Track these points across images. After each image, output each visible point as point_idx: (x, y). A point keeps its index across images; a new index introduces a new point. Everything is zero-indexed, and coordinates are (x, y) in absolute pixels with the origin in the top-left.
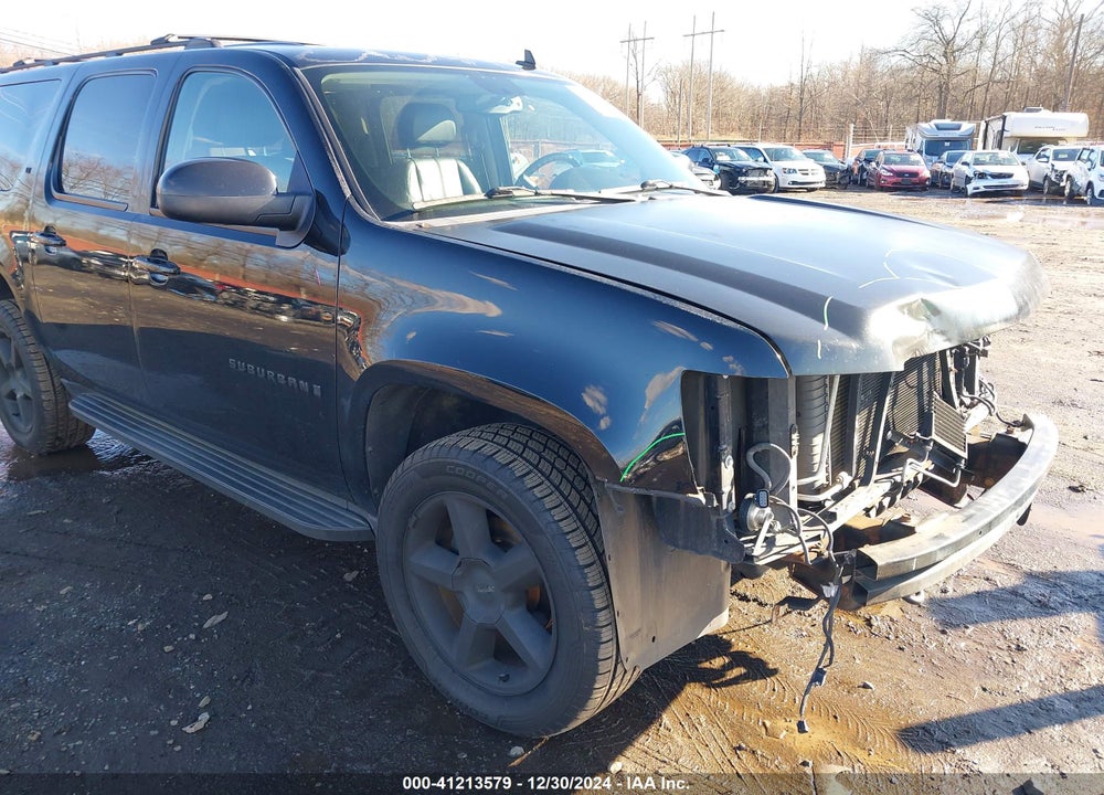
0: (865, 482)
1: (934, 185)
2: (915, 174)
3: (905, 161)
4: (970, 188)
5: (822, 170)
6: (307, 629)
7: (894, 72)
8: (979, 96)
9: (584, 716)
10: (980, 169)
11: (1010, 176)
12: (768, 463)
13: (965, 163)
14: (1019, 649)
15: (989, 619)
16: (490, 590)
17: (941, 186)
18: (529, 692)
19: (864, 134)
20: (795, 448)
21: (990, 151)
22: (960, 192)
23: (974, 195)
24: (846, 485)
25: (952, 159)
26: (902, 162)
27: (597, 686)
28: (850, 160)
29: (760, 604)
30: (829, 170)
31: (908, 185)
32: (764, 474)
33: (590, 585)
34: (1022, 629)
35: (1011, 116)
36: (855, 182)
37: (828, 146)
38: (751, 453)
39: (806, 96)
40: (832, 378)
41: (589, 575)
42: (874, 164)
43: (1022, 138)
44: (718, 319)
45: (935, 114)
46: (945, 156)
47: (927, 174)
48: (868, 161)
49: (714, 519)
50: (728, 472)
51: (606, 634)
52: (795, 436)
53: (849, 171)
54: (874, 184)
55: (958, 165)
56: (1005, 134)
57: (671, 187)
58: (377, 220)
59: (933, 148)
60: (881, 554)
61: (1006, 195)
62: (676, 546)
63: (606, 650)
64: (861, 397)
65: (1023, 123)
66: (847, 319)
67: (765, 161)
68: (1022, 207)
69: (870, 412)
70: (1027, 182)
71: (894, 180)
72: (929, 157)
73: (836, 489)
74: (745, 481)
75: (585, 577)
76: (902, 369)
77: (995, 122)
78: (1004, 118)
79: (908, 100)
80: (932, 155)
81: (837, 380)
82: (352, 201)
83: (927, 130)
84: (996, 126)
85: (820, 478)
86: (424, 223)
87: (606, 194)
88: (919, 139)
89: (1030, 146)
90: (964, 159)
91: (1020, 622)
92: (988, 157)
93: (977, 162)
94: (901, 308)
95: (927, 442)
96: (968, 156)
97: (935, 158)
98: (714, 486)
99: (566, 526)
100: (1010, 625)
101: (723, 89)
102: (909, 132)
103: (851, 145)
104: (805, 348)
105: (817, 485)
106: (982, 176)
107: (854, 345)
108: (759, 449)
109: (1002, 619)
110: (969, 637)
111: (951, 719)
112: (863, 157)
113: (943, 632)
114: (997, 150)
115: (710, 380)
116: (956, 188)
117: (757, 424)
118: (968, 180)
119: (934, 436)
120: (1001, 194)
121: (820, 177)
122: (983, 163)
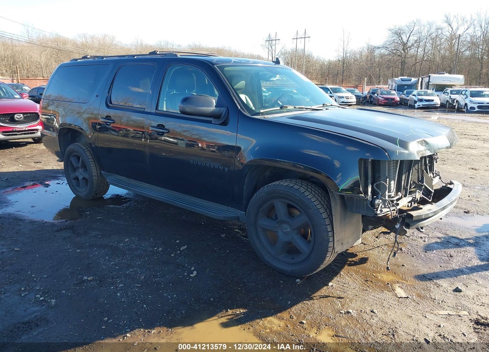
0: (405, 196)
1: (401, 104)
2: (393, 99)
3: (389, 93)
4: (416, 105)
5: (354, 97)
6: (216, 250)
7: (382, 56)
8: (418, 66)
9: (322, 267)
10: (420, 97)
11: (433, 101)
12: (380, 188)
13: (414, 95)
14: (451, 256)
15: (441, 249)
16: (288, 230)
17: (404, 104)
18: (302, 261)
19: (370, 83)
20: (388, 183)
21: (424, 90)
22: (412, 107)
23: (418, 108)
24: (400, 196)
25: (408, 93)
26: (387, 94)
27: (327, 256)
28: (366, 92)
29: (364, 244)
30: (357, 97)
31: (390, 103)
32: (379, 191)
33: (326, 224)
34: (452, 251)
35: (433, 76)
36: (368, 102)
37: (356, 87)
38: (375, 185)
39: (345, 65)
40: (398, 161)
42: (376, 95)
43: (437, 85)
44: (369, 144)
45: (399, 73)
46: (405, 92)
47: (398, 99)
48: (374, 93)
49: (365, 203)
50: (370, 189)
51: (331, 239)
52: (388, 180)
53: (366, 97)
54: (376, 103)
55: (411, 96)
56: (430, 83)
57: (331, 105)
58: (249, 115)
59: (400, 88)
60: (414, 213)
61: (431, 109)
62: (353, 212)
63: (331, 244)
64: (404, 170)
65: (437, 78)
66: (404, 144)
67: (331, 93)
68: (438, 114)
69: (418, 166)
70: (439, 103)
71: (385, 101)
72: (398, 92)
73: (398, 197)
74: (374, 193)
75: (325, 221)
76: (419, 159)
77: (425, 78)
78: (429, 77)
79: (388, 68)
80: (400, 91)
81: (399, 161)
82: (241, 109)
83: (397, 81)
84: (426, 80)
85: (393, 194)
86: (266, 116)
87: (314, 107)
88: (394, 85)
89: (441, 88)
90: (414, 93)
91: (450, 249)
92: (423, 93)
93: (419, 95)
94: (418, 142)
95: (422, 186)
96: (415, 92)
97: (401, 93)
98: (366, 193)
99: (319, 207)
100: (447, 250)
101: (309, 62)
102: (390, 82)
103: (366, 86)
104: (394, 152)
105: (392, 196)
106: (421, 100)
107: (407, 152)
108: (377, 183)
109: (445, 249)
110: (434, 253)
111: (431, 274)
112: (371, 92)
113: (426, 252)
114: (426, 90)
115: (366, 161)
116: (410, 105)
117: (377, 176)
118: (415, 102)
119: (424, 184)
120: (429, 108)
121: (354, 100)
122: (421, 95)
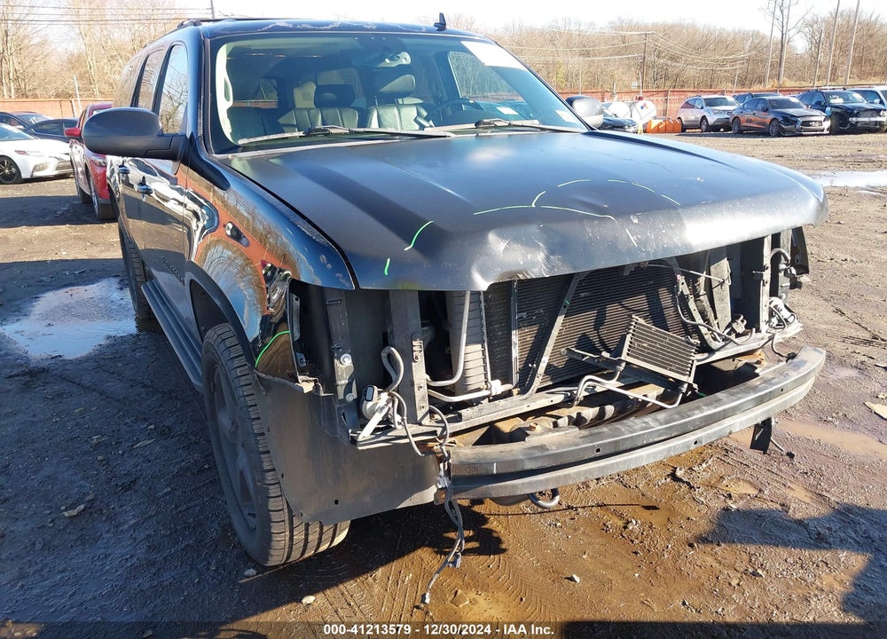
20: (418, 353)
33: (260, 450)
38: (383, 355)
41: (261, 442)
50: (344, 368)
52: (416, 343)
58: (210, 153)
67: (881, 102)
73: (480, 394)
82: (200, 139)
95: (616, 363)
100: (765, 550)
107: (426, 264)
108: (386, 351)
119: (625, 357)
